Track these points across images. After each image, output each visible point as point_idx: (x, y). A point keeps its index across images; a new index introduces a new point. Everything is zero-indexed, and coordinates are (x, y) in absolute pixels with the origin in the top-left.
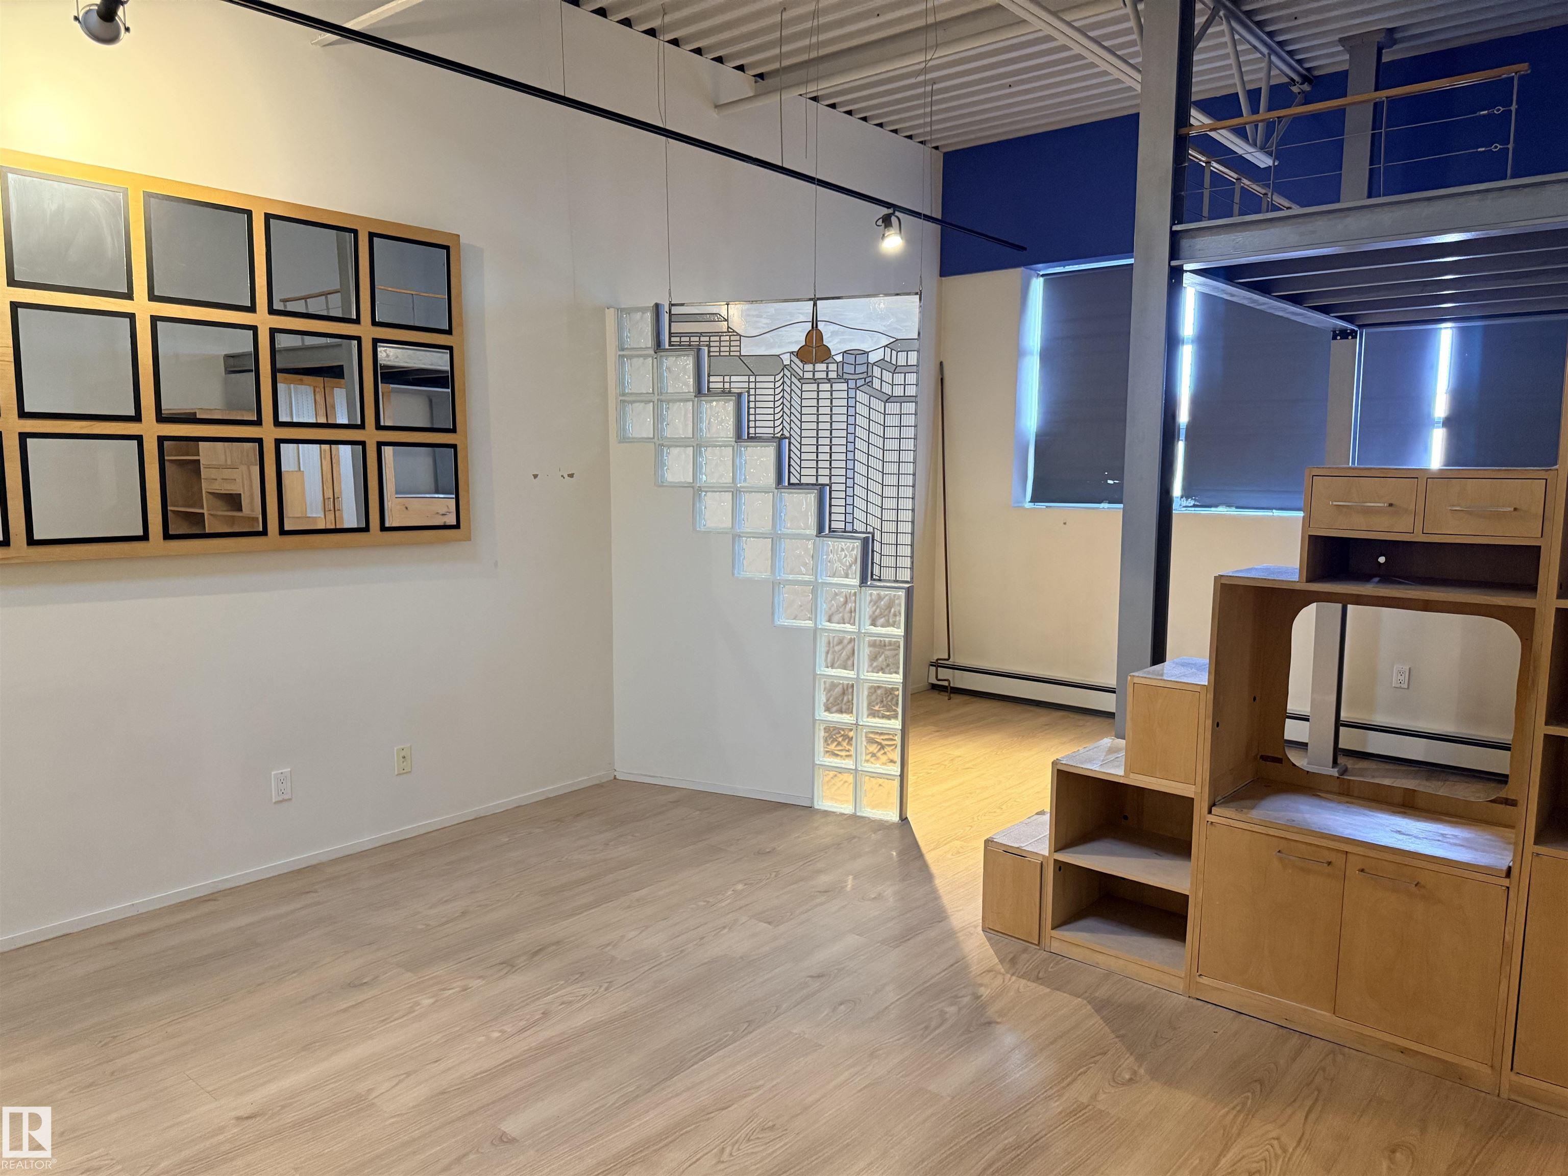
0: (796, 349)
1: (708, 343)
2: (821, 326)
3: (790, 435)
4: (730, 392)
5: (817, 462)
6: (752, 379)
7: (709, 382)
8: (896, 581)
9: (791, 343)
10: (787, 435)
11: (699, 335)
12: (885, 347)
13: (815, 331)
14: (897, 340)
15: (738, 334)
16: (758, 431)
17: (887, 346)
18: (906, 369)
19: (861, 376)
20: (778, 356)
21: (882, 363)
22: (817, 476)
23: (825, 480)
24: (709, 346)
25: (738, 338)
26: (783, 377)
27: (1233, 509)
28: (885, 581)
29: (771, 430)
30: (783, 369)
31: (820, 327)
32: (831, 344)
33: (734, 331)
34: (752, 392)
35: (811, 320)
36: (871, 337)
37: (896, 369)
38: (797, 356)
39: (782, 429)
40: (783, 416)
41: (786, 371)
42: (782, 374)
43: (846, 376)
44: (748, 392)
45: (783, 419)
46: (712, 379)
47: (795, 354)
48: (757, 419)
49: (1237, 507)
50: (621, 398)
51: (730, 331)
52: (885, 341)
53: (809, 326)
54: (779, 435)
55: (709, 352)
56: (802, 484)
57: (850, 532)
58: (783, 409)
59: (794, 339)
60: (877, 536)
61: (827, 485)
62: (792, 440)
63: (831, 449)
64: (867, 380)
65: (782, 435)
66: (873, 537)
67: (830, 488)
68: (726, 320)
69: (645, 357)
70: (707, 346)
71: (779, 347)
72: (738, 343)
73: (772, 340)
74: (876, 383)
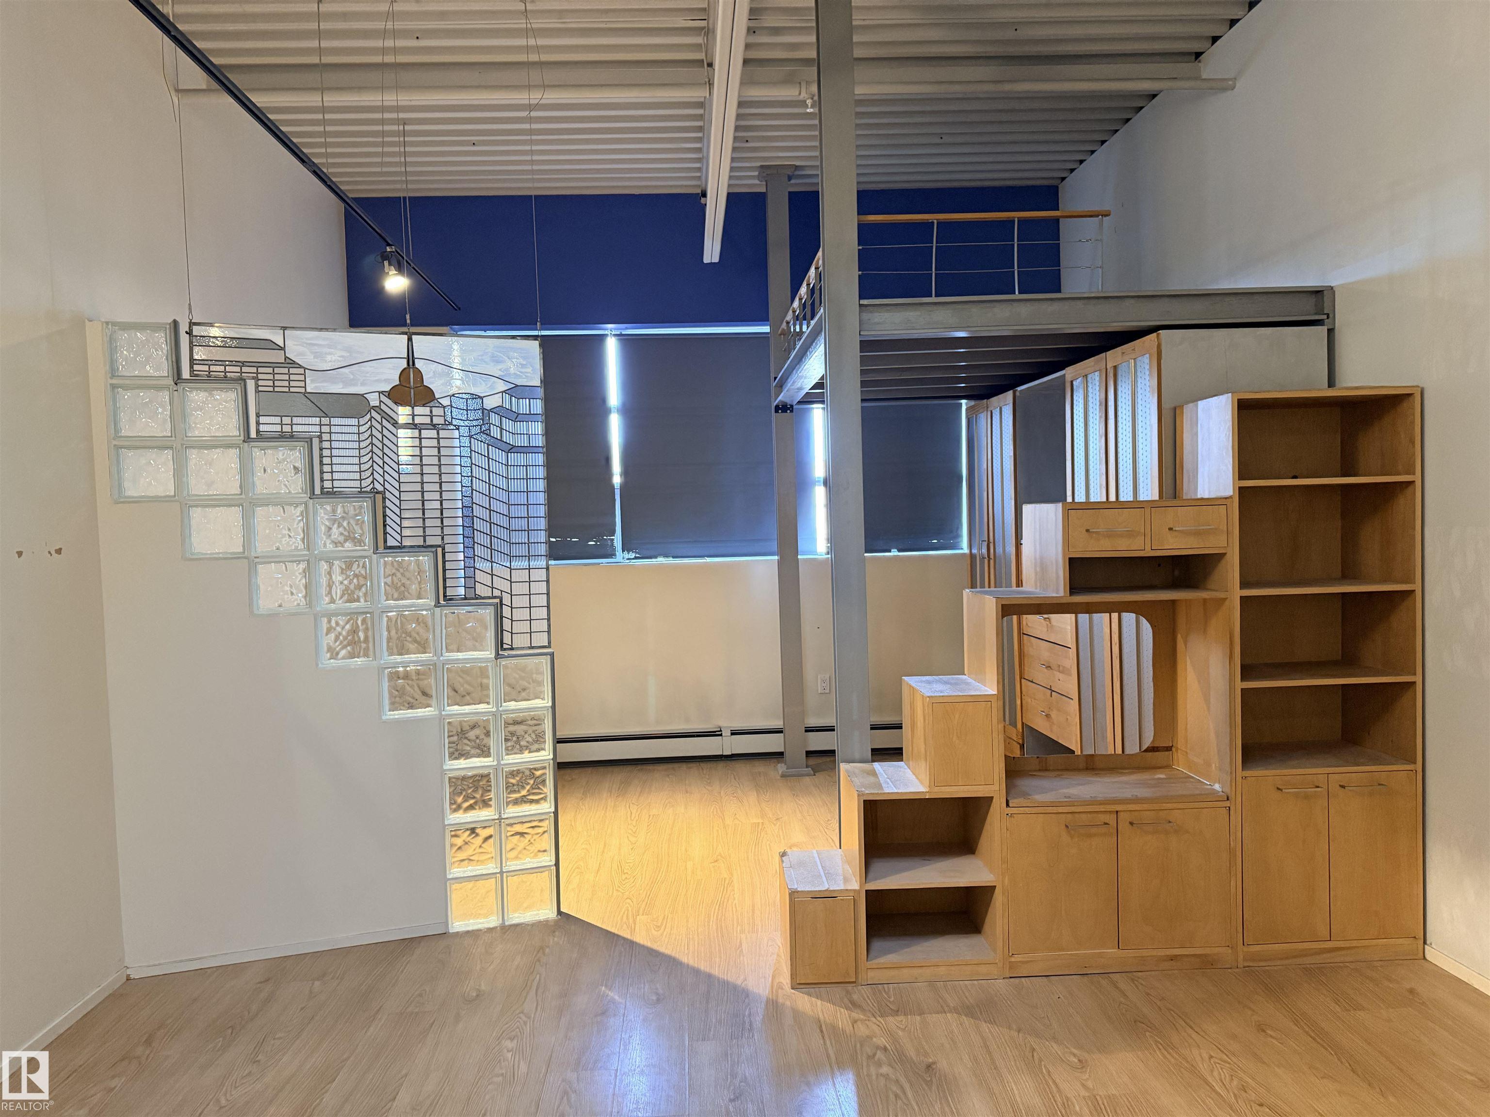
0: (388, 388)
1: (255, 375)
2: (419, 364)
3: (385, 488)
4: (292, 437)
5: (424, 520)
6: (325, 421)
7: (258, 423)
8: (532, 648)
9: (379, 381)
10: (381, 489)
11: (240, 364)
12: (502, 392)
13: (411, 370)
14: (517, 386)
15: (301, 367)
16: (336, 484)
17: (504, 391)
18: (529, 417)
19: (475, 423)
20: (362, 395)
21: (498, 410)
22: (424, 537)
23: (438, 541)
24: (257, 379)
25: (301, 371)
26: (370, 420)
27: (671, 559)
28: (518, 649)
29: (357, 484)
30: (370, 411)
31: (417, 365)
32: (435, 385)
33: (294, 363)
34: (325, 437)
35: (406, 356)
36: (484, 381)
37: (517, 417)
38: (389, 397)
39: (373, 482)
40: (372, 466)
41: (374, 414)
42: (368, 416)
43: (455, 422)
44: (320, 437)
45: (373, 469)
46: (262, 420)
47: (387, 394)
48: (334, 470)
49: (673, 557)
50: (114, 443)
51: (290, 363)
52: (502, 386)
53: (404, 364)
54: (368, 489)
55: (257, 386)
56: (404, 547)
57: (473, 599)
58: (372, 458)
59: (383, 377)
60: (506, 600)
61: (439, 546)
62: (388, 494)
63: (441, 505)
64: (483, 428)
65: (374, 488)
66: (501, 601)
67: (443, 549)
68: (283, 349)
69: (159, 388)
70: (253, 378)
71: (363, 384)
72: (302, 378)
73: (352, 377)
74: (495, 432)
